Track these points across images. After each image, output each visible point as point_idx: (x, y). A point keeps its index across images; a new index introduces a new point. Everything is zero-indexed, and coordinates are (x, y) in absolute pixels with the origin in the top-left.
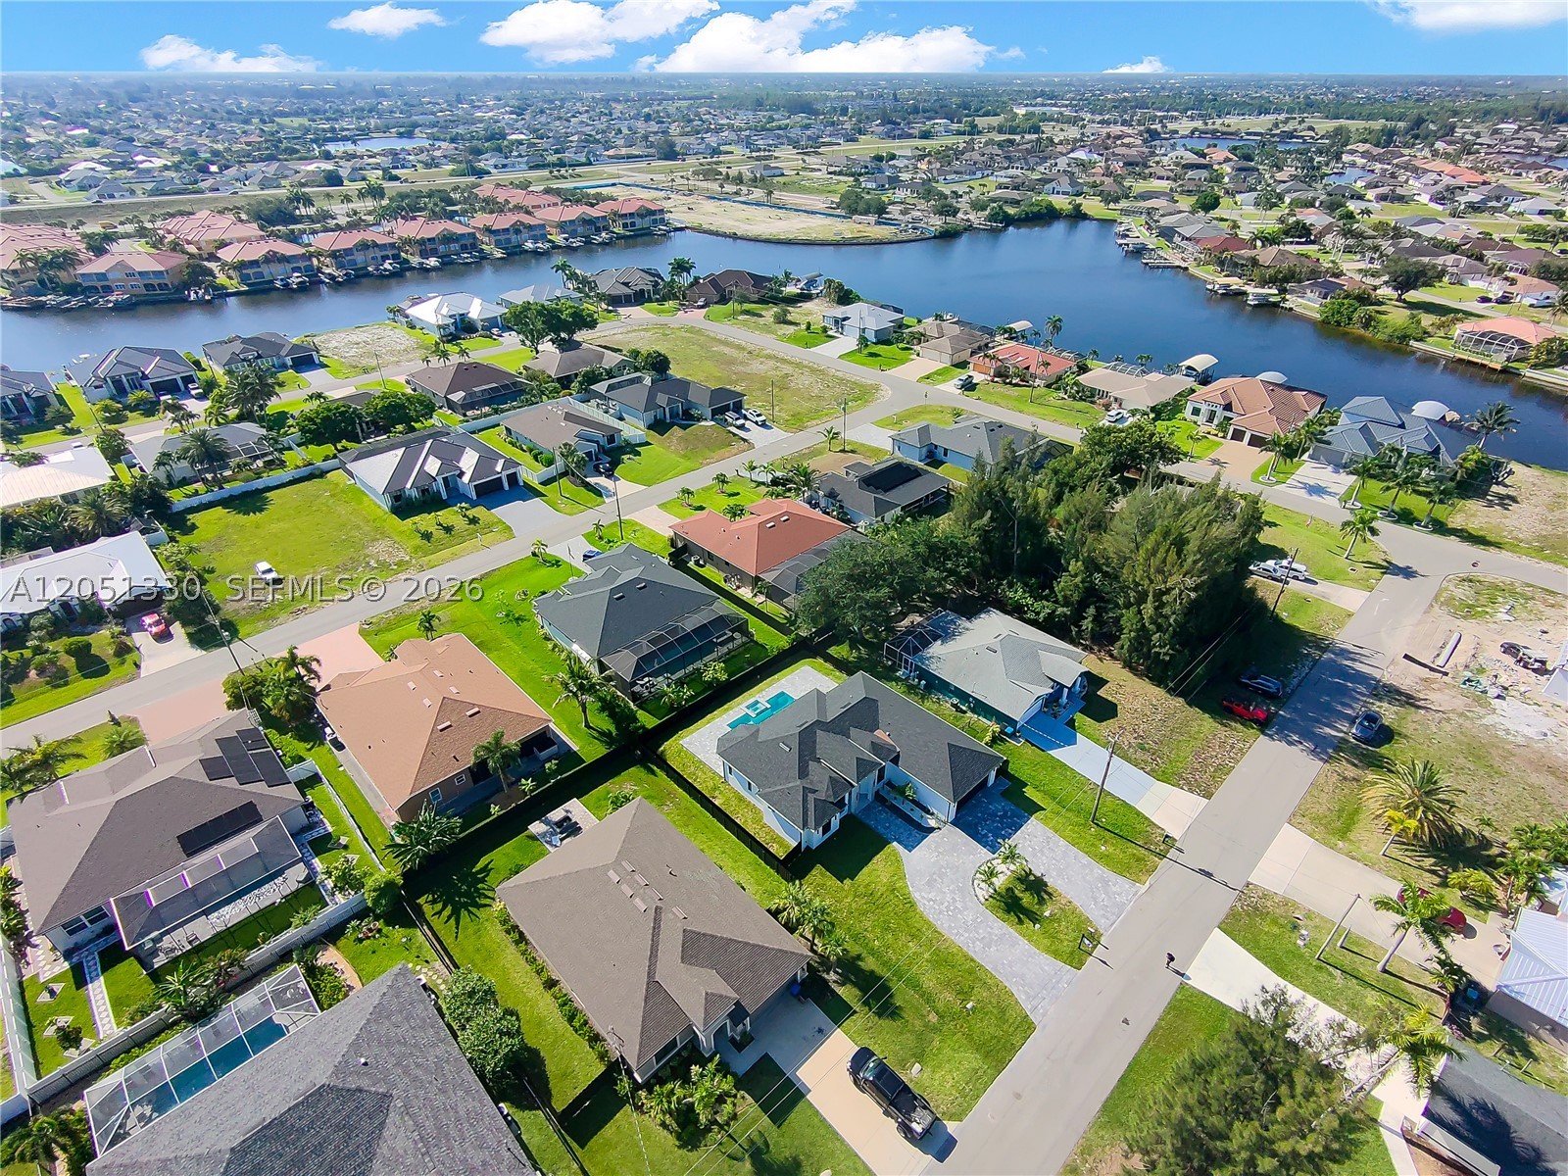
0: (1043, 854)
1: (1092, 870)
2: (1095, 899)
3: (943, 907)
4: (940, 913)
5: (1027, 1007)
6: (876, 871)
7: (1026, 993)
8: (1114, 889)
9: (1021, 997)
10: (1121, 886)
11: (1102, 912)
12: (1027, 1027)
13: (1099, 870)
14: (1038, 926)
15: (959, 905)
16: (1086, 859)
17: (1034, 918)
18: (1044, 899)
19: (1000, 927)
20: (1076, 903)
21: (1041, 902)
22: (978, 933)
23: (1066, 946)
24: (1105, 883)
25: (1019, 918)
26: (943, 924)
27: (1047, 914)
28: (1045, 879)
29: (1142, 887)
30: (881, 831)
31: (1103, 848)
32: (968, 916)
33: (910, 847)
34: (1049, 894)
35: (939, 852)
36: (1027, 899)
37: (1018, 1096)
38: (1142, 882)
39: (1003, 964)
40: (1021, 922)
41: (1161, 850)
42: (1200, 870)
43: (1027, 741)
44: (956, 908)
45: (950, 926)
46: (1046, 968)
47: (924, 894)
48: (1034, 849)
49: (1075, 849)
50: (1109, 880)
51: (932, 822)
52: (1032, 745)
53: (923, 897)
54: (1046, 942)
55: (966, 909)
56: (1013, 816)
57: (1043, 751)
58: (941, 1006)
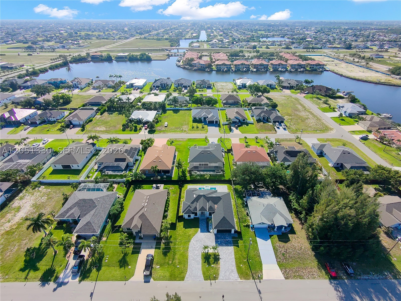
0: (226, 255)
1: (233, 267)
2: (225, 272)
3: (194, 247)
4: (192, 247)
5: (187, 276)
6: (191, 231)
7: (190, 274)
8: (233, 274)
9: (188, 274)
10: (235, 275)
11: (224, 276)
12: (183, 279)
13: (234, 268)
14: (208, 266)
15: (197, 249)
16: (234, 263)
17: (209, 264)
18: (215, 262)
19: (200, 259)
20: (220, 269)
21: (214, 263)
22: (194, 256)
23: (208, 274)
24: (232, 271)
25: (205, 261)
26: (190, 249)
27: (212, 266)
28: (220, 260)
29: (239, 280)
30: (200, 225)
31: (242, 265)
32: (196, 252)
33: (201, 232)
34: (217, 263)
35: (205, 237)
36: (212, 260)
37: (166, 287)
38: (241, 279)
39: (192, 265)
40: (205, 262)
41: (255, 278)
42: (259, 290)
43: (254, 232)
44: (196, 249)
45: (191, 251)
46: (199, 274)
47: (193, 241)
48: (225, 252)
49: (234, 260)
50: (234, 272)
51: (211, 231)
52: (255, 233)
53: (193, 242)
54: (205, 270)
55: (198, 250)
56: (229, 243)
57: (256, 236)
58: (174, 262)
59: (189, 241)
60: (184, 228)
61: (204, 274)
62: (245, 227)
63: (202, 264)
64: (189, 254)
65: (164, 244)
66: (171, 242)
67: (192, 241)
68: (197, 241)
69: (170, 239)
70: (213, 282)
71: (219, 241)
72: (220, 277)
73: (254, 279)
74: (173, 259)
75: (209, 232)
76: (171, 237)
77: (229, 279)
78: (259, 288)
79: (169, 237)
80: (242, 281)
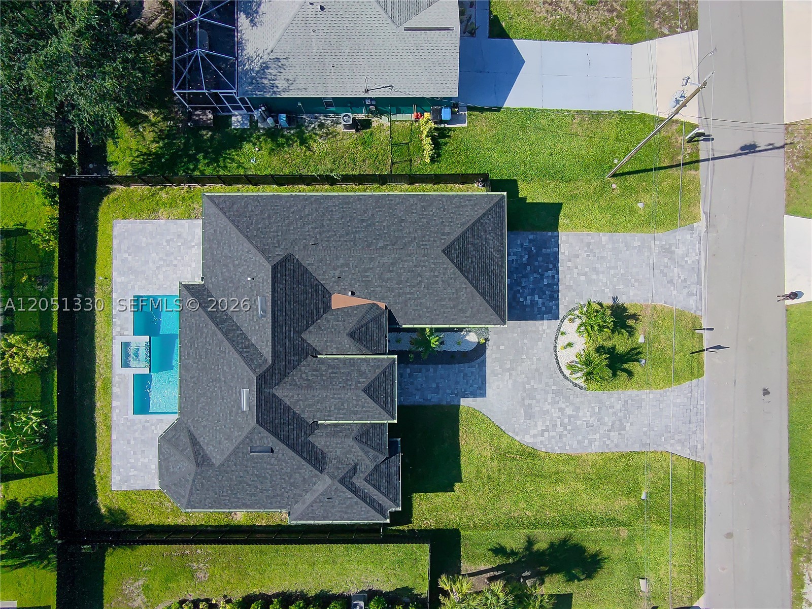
0: (597, 273)
1: (649, 248)
2: (671, 282)
3: (559, 429)
4: (561, 437)
7: (679, 441)
9: (678, 449)
11: (685, 291)
14: (643, 361)
15: (569, 411)
16: (636, 239)
17: (634, 355)
18: (631, 327)
19: (619, 399)
20: (660, 304)
21: (631, 331)
22: (604, 424)
23: (679, 361)
25: (625, 370)
26: (571, 445)
27: (642, 340)
28: (620, 301)
29: (701, 225)
30: (434, 399)
31: (640, 205)
32: (586, 414)
33: (479, 390)
34: (634, 317)
35: (509, 370)
36: (621, 343)
37: (729, 535)
38: (696, 219)
39: (645, 433)
40: (630, 374)
41: (691, 155)
42: (742, 148)
43: (470, 109)
44: (570, 417)
45: (579, 442)
46: (678, 401)
47: (532, 432)
48: (585, 274)
49: (620, 236)
50: (670, 245)
51: (472, 338)
52: (482, 110)
53: (535, 436)
54: (661, 372)
55: (577, 409)
56: (539, 249)
57: (498, 109)
58: (622, 517)
59: (531, 454)
60: (457, 486)
61: (678, 377)
62: (439, 155)
63: (640, 387)
64: (595, 448)
65: (542, 582)
66: (530, 542)
67: (528, 440)
68: (529, 415)
69: (513, 553)
70: (708, 340)
71: (532, 301)
72: (691, 304)
73: (694, 162)
74: (610, 521)
75: (480, 350)
76: (499, 551)
77: (699, 269)
78: (736, 149)
79: (499, 561)
80: (708, 216)
